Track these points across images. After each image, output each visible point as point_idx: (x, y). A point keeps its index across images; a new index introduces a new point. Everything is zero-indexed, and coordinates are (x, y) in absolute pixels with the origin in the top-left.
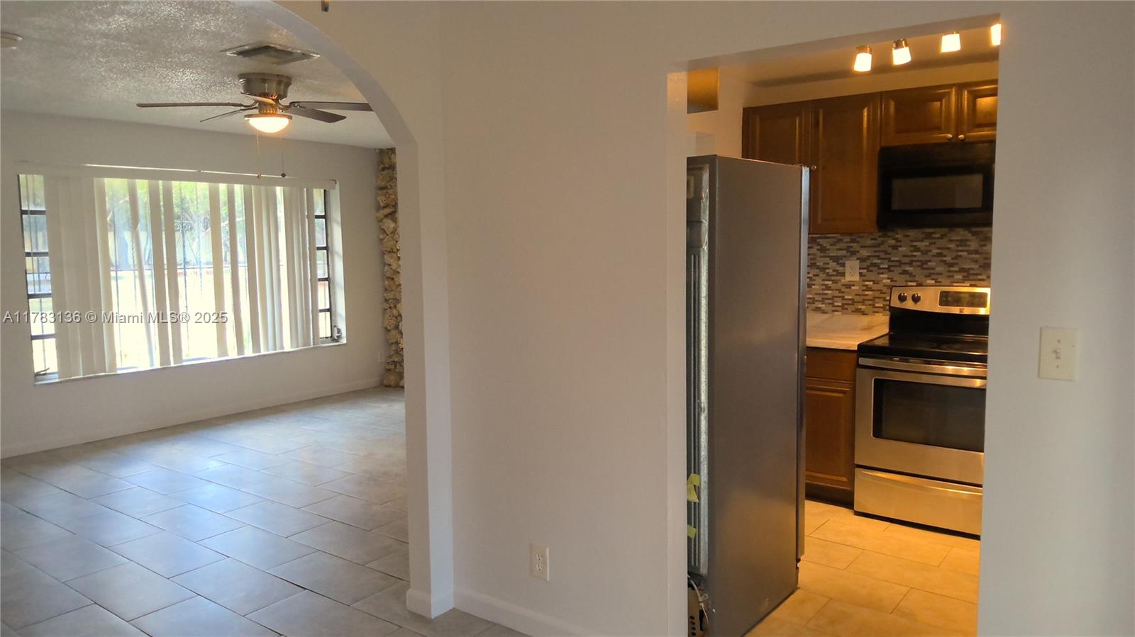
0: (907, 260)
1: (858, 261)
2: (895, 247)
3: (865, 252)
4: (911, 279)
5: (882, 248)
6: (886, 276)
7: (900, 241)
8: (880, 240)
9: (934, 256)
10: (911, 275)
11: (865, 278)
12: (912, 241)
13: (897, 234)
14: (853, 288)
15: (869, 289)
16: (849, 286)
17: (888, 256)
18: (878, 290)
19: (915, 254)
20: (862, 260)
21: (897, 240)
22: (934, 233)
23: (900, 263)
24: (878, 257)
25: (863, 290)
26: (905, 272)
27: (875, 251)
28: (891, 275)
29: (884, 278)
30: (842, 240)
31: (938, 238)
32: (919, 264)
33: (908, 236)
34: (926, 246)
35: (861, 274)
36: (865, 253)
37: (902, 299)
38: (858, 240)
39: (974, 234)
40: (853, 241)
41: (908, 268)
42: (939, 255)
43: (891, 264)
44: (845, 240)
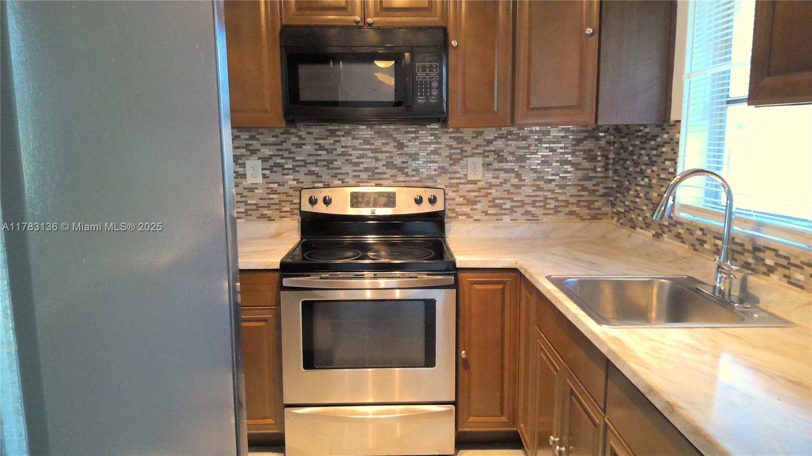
0: (312, 159)
1: (260, 161)
2: (299, 146)
3: (267, 150)
4: (318, 179)
5: (285, 146)
6: (291, 177)
7: (304, 139)
8: (282, 137)
9: (339, 155)
10: (317, 175)
11: (268, 180)
12: (316, 139)
13: (301, 131)
14: (256, 191)
15: (274, 192)
16: (251, 189)
17: (291, 155)
18: (283, 193)
19: (320, 152)
20: (264, 160)
21: (300, 137)
22: (338, 130)
23: (306, 163)
24: (282, 157)
25: (267, 194)
26: (311, 173)
27: (278, 150)
28: (297, 176)
29: (290, 180)
30: (239, 137)
31: (343, 136)
32: (325, 163)
33: (311, 133)
34: (331, 144)
35: (264, 176)
36: (266, 152)
37: (313, 202)
38: (258, 136)
39: (378, 133)
40: (252, 138)
41: (313, 168)
42: (343, 154)
43: (295, 164)
44: (242, 137)
